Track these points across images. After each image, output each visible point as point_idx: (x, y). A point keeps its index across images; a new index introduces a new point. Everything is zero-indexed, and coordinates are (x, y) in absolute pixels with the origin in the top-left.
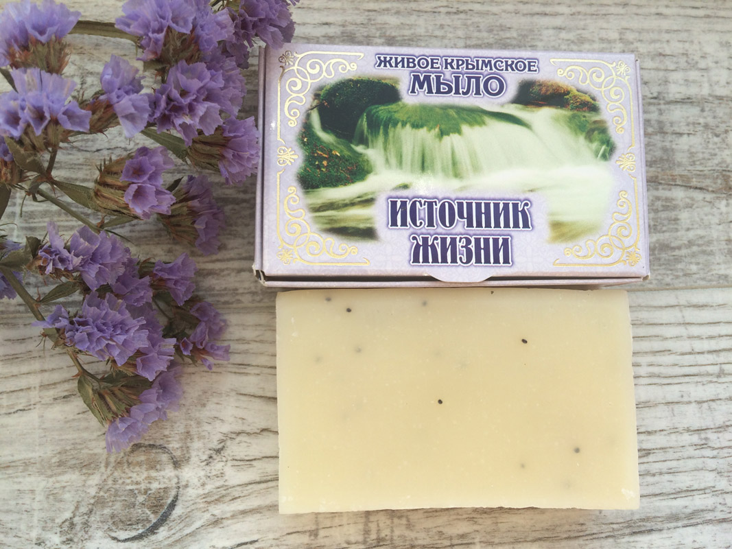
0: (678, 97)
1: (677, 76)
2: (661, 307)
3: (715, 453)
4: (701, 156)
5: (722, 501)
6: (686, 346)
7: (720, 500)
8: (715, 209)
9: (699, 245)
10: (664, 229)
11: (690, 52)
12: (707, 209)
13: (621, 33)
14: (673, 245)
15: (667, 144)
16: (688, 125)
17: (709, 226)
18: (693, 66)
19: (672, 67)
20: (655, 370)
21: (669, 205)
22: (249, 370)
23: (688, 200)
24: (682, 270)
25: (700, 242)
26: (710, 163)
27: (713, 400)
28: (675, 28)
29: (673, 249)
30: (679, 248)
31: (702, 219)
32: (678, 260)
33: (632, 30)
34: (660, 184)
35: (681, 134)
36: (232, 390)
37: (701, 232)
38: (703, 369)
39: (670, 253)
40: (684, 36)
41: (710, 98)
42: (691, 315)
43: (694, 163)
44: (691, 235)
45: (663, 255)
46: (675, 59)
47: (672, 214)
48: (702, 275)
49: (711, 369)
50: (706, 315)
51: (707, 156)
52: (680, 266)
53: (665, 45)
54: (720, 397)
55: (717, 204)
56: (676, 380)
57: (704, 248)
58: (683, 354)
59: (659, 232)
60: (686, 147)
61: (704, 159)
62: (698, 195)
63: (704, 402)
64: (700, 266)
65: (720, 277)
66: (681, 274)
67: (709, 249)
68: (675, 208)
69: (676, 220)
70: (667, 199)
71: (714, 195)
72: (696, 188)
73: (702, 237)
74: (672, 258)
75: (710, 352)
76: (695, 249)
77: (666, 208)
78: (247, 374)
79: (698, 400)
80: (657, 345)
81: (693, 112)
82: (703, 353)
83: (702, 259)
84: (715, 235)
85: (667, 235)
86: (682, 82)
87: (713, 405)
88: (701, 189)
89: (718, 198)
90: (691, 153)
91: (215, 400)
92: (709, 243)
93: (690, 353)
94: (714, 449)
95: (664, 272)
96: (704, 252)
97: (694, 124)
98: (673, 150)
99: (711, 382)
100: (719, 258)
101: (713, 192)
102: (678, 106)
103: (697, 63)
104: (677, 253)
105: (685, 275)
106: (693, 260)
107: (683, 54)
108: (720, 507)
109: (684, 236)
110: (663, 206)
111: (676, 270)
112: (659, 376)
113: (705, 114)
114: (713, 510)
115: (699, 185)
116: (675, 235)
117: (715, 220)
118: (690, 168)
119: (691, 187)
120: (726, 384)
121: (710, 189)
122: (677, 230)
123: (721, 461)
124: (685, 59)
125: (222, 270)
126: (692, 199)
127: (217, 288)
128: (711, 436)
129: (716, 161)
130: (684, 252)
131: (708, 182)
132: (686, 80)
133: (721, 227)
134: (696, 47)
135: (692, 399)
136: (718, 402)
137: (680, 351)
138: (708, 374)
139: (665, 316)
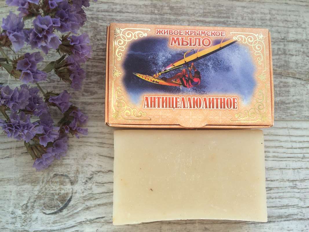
0: (293, 39)
1: (293, 30)
2: (280, 128)
3: (299, 191)
4: (300, 65)
5: (301, 211)
6: (289, 145)
7: (300, 210)
8: (305, 88)
9: (297, 103)
10: (283, 95)
11: (298, 20)
12: (302, 88)
13: (270, 11)
14: (286, 102)
15: (287, 59)
16: (296, 51)
17: (302, 95)
18: (299, 26)
19: (291, 26)
20: (276, 154)
21: (286, 85)
22: (105, 145)
23: (294, 83)
24: (290, 113)
25: (298, 101)
26: (304, 68)
27: (299, 169)
28: (293, 9)
29: (287, 104)
30: (289, 103)
31: (299, 92)
32: (288, 108)
33: (275, 10)
34: (283, 76)
35: (293, 55)
36: (97, 153)
37: (298, 97)
38: (296, 155)
39: (285, 105)
40: (296, 13)
41: (306, 41)
42: (292, 132)
43: (297, 68)
44: (294, 98)
45: (282, 106)
46: (292, 23)
47: (287, 89)
48: (298, 116)
49: (299, 155)
50: (299, 133)
51: (303, 65)
52: (289, 111)
53: (288, 17)
54: (303, 167)
55: (306, 86)
56: (284, 159)
57: (300, 104)
58: (288, 148)
59: (281, 96)
60: (295, 61)
61: (302, 66)
62: (299, 82)
63: (296, 169)
64: (298, 112)
65: (305, 116)
66: (289, 114)
67: (301, 104)
68: (288, 86)
69: (289, 91)
70: (285, 83)
71: (305, 82)
72: (298, 78)
73: (299, 99)
74: (286, 107)
75: (299, 148)
76: (296, 104)
77: (284, 86)
78: (103, 147)
79: (293, 168)
80: (277, 144)
81: (298, 46)
82: (296, 148)
83: (298, 108)
84: (304, 99)
85: (284, 98)
86: (294, 33)
87: (299, 170)
88: (300, 79)
89: (307, 83)
90: (297, 63)
91: (90, 157)
92: (302, 102)
93: (291, 148)
94: (299, 189)
95: (282, 113)
96: (299, 106)
97: (298, 51)
98: (289, 62)
99: (299, 161)
100: (305, 109)
101: (305, 80)
102: (292, 43)
103: (301, 25)
104: (288, 105)
105: (291, 115)
106: (295, 109)
107: (296, 21)
108: (300, 214)
109: (292, 99)
110: (283, 85)
111: (287, 113)
112: (277, 157)
113: (304, 47)
114: (297, 215)
115: (299, 77)
116: (287, 98)
117: (305, 92)
118: (296, 70)
119: (295, 78)
120: (305, 162)
121: (304, 79)
122: (289, 96)
123: (301, 194)
124: (296, 23)
125: (95, 103)
126: (296, 83)
127: (93, 110)
128: (298, 183)
129: (307, 68)
130: (291, 105)
131: (303, 76)
132: (296, 32)
133: (307, 96)
134: (301, 18)
135: (291, 168)
136: (302, 169)
137: (287, 147)
138: (298, 157)
139: (281, 132)
